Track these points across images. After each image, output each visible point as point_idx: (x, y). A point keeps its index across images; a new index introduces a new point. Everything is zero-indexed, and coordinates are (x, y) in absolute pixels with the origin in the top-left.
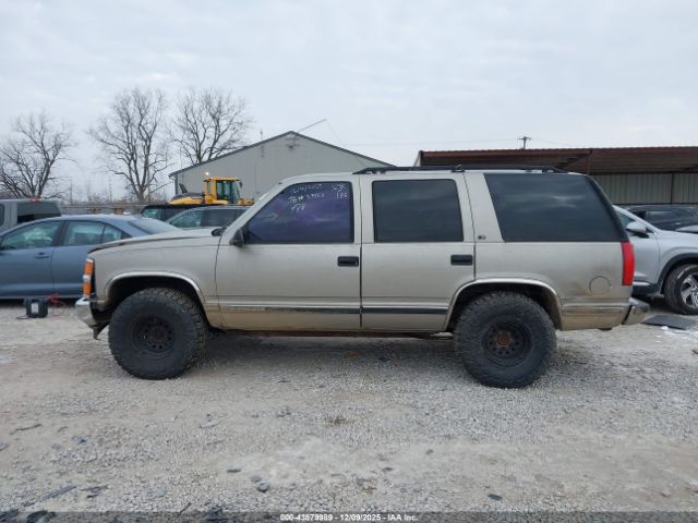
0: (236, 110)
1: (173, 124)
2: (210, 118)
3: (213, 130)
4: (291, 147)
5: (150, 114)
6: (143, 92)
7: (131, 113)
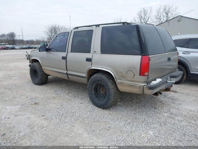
0: (174, 10)
1: (153, 17)
2: (165, 14)
3: (166, 18)
4: (179, 21)
5: (148, 15)
6: (146, 9)
7: (142, 15)
